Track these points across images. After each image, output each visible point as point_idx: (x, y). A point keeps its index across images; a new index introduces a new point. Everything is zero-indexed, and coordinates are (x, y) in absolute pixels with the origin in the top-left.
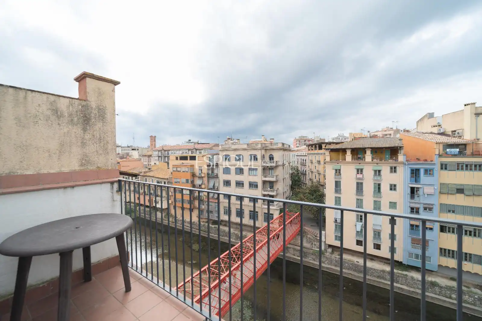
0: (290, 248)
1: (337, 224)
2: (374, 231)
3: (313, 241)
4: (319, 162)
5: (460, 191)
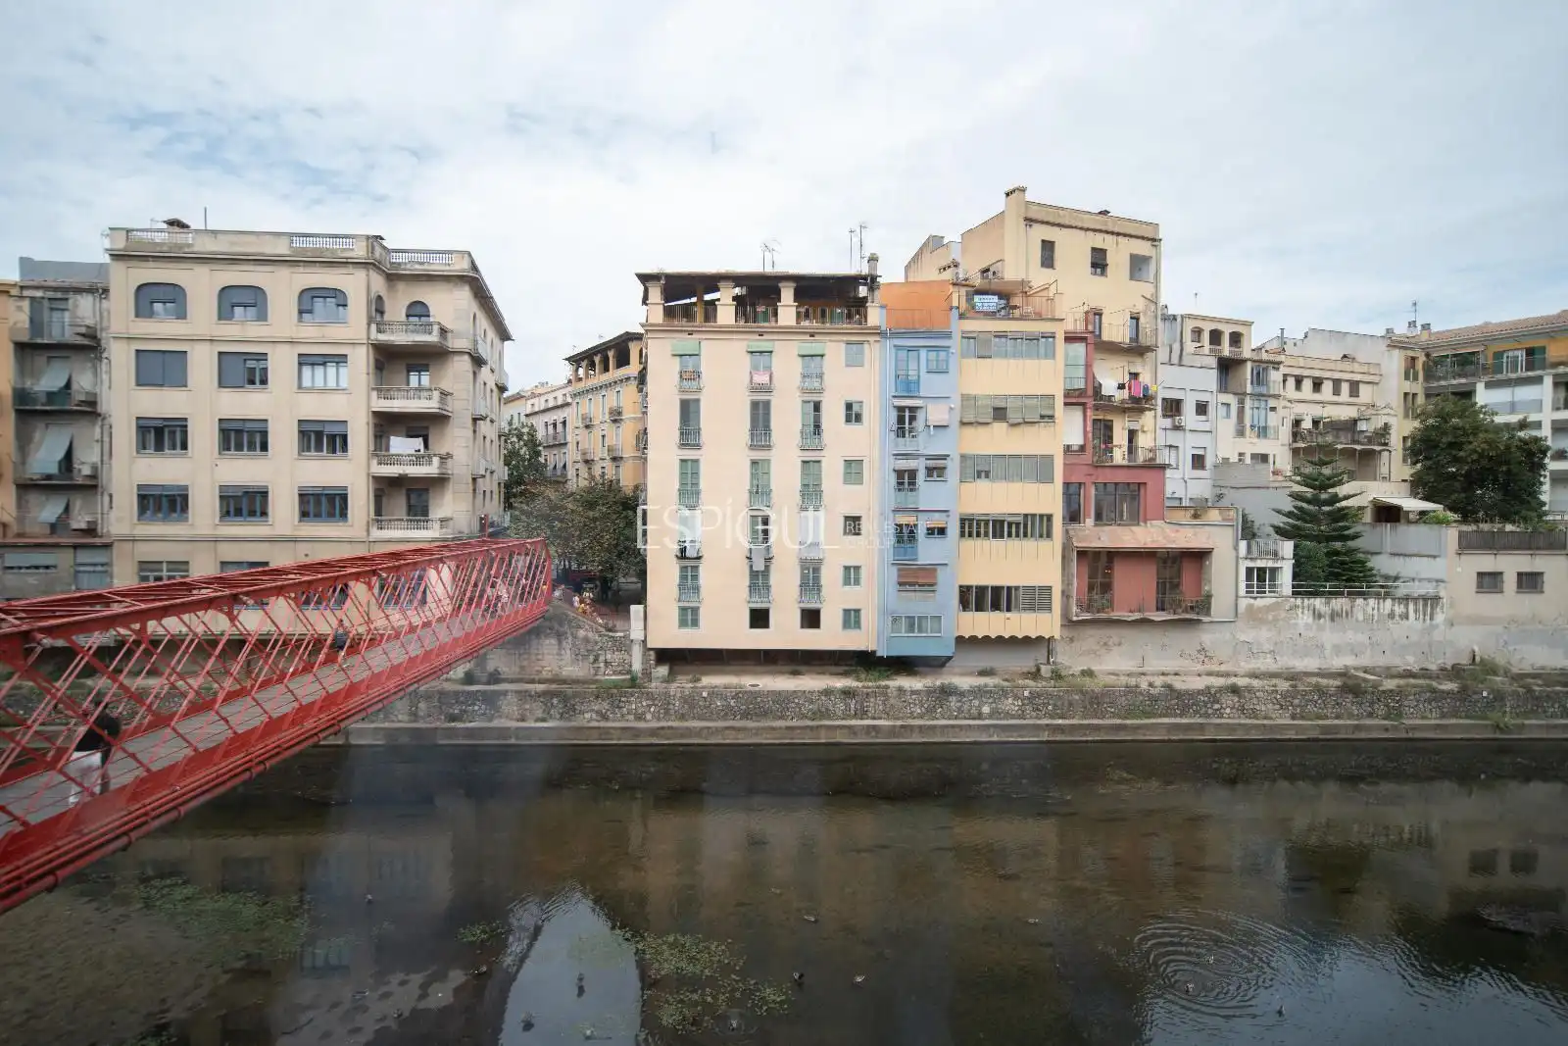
1: (684, 564)
2: (803, 568)
3: (601, 648)
4: (617, 417)
5: (1000, 414)
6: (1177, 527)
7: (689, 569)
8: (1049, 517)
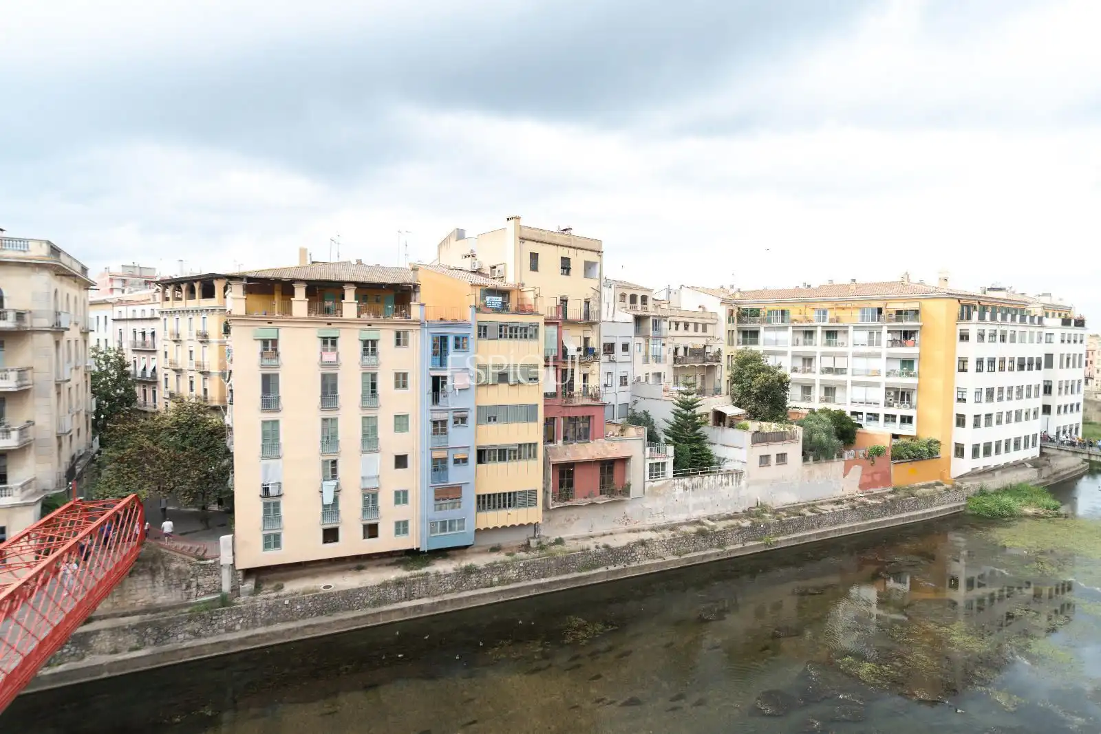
0: (97, 632)
1: (267, 500)
2: (364, 495)
3: (193, 576)
4: (204, 339)
5: (503, 377)
6: (612, 442)
7: (272, 505)
8: (535, 444)
